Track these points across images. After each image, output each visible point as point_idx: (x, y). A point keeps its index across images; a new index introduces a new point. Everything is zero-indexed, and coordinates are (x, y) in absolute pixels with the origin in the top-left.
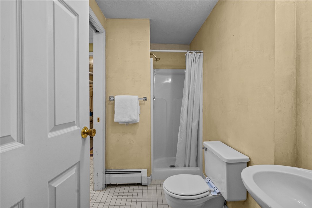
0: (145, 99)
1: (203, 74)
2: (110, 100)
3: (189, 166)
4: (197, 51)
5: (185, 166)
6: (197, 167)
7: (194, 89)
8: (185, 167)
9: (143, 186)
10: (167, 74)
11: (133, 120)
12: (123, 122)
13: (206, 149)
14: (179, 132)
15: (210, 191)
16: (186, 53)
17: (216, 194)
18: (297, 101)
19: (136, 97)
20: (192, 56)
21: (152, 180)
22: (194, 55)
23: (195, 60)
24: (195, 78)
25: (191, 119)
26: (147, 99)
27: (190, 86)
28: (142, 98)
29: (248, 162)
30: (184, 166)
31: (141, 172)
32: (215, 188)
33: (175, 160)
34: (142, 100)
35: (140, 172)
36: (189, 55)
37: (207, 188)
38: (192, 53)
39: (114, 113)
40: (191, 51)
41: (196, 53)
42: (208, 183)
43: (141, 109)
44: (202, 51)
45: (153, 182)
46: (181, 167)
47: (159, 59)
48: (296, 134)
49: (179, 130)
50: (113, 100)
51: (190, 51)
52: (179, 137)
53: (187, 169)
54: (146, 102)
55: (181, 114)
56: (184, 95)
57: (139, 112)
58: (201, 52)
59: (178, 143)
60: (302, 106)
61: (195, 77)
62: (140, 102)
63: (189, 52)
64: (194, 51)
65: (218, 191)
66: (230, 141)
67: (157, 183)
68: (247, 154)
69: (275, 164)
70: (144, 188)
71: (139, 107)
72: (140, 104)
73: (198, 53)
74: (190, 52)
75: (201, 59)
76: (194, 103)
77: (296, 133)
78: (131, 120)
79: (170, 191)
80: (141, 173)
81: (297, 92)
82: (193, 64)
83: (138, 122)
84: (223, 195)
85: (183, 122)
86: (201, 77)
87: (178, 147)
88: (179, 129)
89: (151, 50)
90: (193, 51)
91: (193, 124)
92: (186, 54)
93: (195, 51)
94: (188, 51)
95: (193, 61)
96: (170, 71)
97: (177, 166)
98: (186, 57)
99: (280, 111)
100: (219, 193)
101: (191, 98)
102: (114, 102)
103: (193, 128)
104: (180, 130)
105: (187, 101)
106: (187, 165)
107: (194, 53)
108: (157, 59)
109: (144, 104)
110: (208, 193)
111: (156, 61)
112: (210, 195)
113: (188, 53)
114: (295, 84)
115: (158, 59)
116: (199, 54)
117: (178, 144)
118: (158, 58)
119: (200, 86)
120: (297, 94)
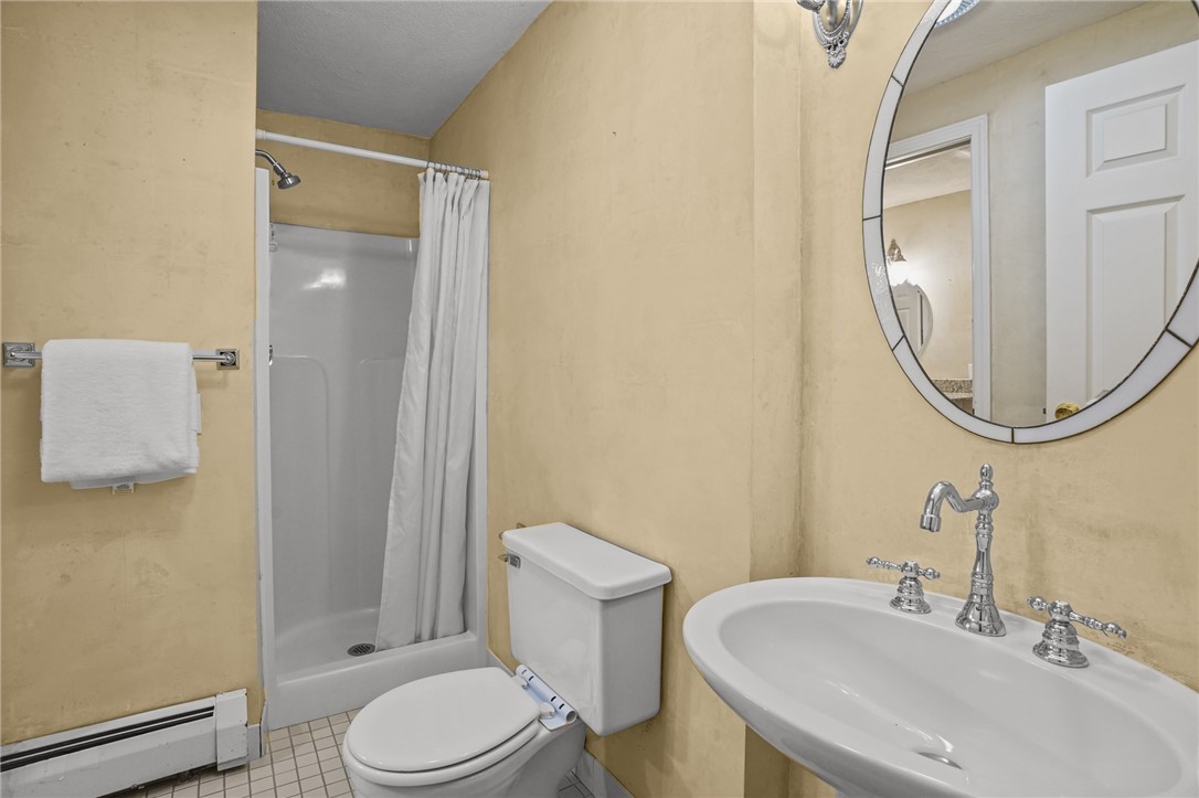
0: (229, 361)
1: (489, 265)
2: (10, 363)
3: (433, 636)
4: (466, 171)
5: (418, 639)
6: (465, 631)
7: (455, 321)
8: (416, 642)
9: (224, 772)
10: (327, 253)
11: (163, 466)
12: (101, 480)
13: (515, 560)
14: (391, 501)
15: (540, 718)
16: (425, 170)
17: (563, 722)
18: (802, 372)
19: (183, 350)
20: (447, 187)
21: (268, 731)
22: (457, 184)
23: (456, 203)
24: (458, 278)
25: (441, 446)
26: (241, 362)
27: (437, 310)
28: (213, 354)
29: (665, 585)
30: (412, 637)
31: (212, 708)
32: (558, 702)
33: (375, 619)
34: (213, 364)
35: (208, 712)
36: (434, 180)
37: (529, 707)
38: (446, 173)
39: (39, 435)
40: (444, 167)
41: (463, 177)
42: (527, 687)
43: (203, 407)
44: (484, 174)
45: (277, 740)
46: (402, 646)
47: (297, 180)
48: (800, 475)
49: (392, 494)
50: (26, 363)
51: (438, 166)
52: (390, 524)
53: (427, 648)
54: (232, 373)
55: (402, 428)
56: (411, 346)
57: (196, 424)
58: (480, 178)
59: (388, 547)
60: (817, 388)
61: (458, 273)
62: (198, 372)
63: (436, 171)
64: (454, 168)
65: (566, 710)
66: (598, 520)
67: (296, 740)
68: (662, 558)
69: (753, 579)
70: (231, 780)
71: (195, 397)
72: (202, 385)
73: (469, 176)
74: (440, 171)
75: (483, 205)
76: (454, 378)
77: (800, 471)
78: (149, 466)
79: (380, 764)
80: (211, 715)
81: (803, 343)
82: (451, 218)
83: (193, 471)
84: (585, 718)
85: (408, 457)
86: (482, 275)
87: (386, 564)
88: (392, 490)
89: (262, 134)
90: (449, 168)
91: (449, 463)
92: (421, 176)
93: (459, 170)
94: (431, 164)
95: (449, 207)
96: (344, 239)
97: (384, 646)
98: (422, 187)
99: (767, 404)
100: (570, 716)
101: (442, 361)
102: (38, 376)
103: (447, 479)
104: (397, 495)
105: (423, 370)
106: (426, 633)
107: (453, 177)
108: (284, 178)
109: (223, 384)
110: (535, 726)
111: (282, 185)
112: (544, 733)
113: (430, 172)
114: (800, 320)
115: (290, 181)
116: (475, 182)
117: (387, 554)
118: (290, 176)
119: (476, 311)
120: (803, 350)
